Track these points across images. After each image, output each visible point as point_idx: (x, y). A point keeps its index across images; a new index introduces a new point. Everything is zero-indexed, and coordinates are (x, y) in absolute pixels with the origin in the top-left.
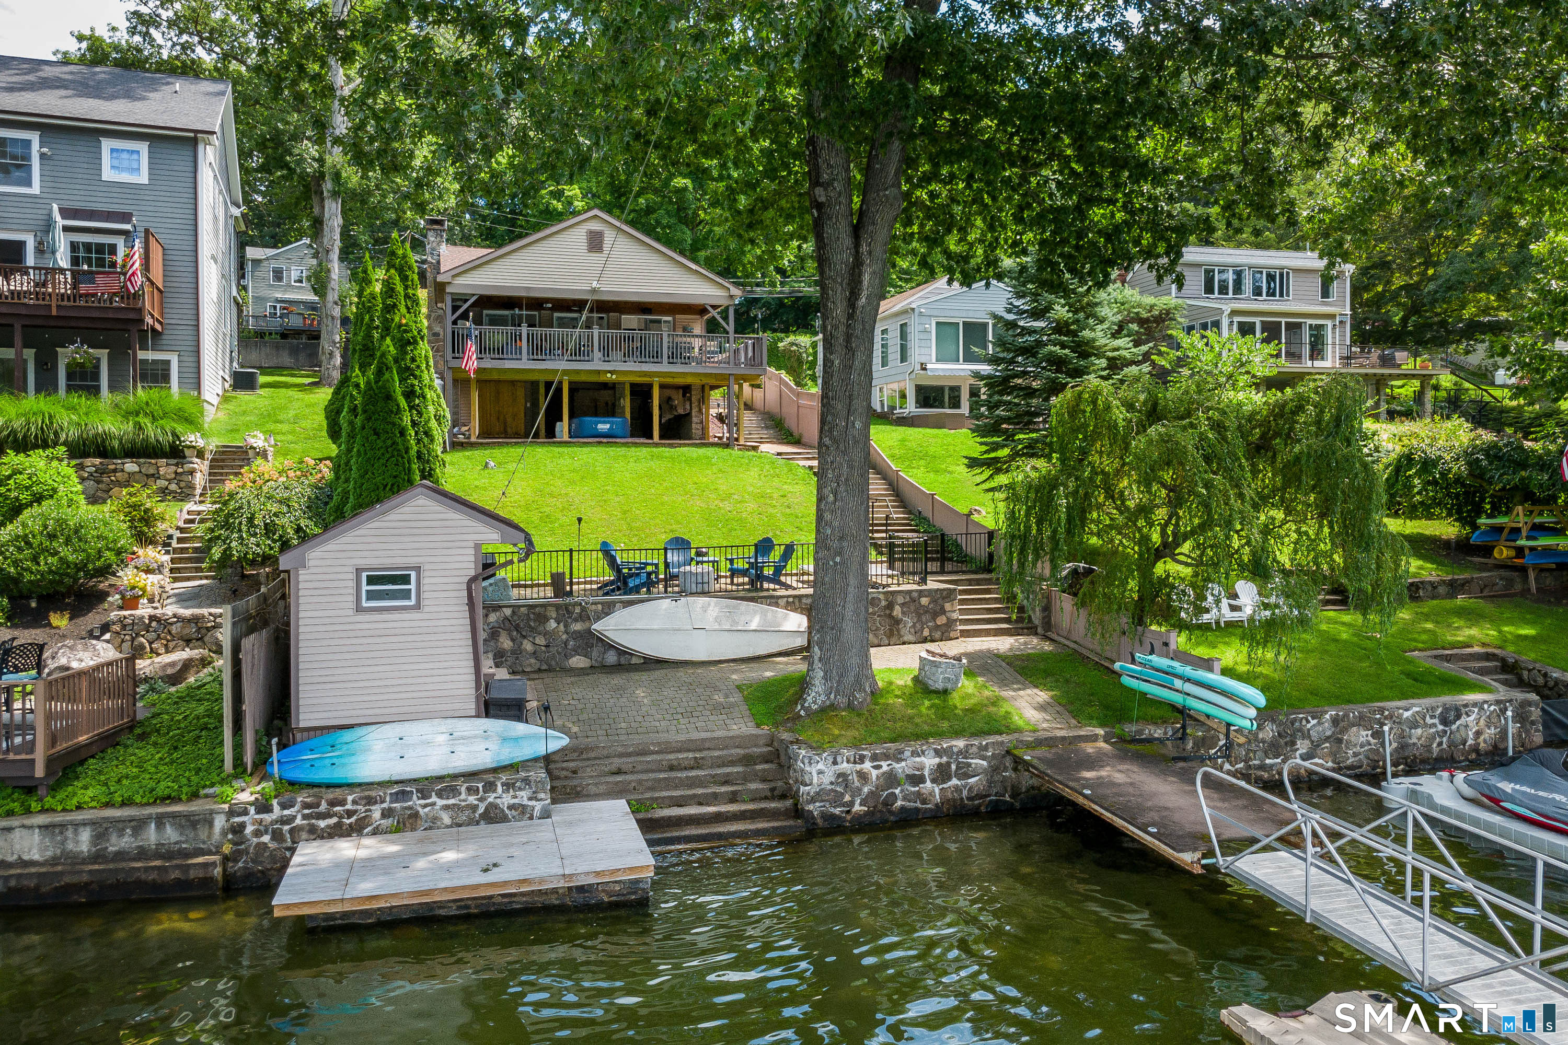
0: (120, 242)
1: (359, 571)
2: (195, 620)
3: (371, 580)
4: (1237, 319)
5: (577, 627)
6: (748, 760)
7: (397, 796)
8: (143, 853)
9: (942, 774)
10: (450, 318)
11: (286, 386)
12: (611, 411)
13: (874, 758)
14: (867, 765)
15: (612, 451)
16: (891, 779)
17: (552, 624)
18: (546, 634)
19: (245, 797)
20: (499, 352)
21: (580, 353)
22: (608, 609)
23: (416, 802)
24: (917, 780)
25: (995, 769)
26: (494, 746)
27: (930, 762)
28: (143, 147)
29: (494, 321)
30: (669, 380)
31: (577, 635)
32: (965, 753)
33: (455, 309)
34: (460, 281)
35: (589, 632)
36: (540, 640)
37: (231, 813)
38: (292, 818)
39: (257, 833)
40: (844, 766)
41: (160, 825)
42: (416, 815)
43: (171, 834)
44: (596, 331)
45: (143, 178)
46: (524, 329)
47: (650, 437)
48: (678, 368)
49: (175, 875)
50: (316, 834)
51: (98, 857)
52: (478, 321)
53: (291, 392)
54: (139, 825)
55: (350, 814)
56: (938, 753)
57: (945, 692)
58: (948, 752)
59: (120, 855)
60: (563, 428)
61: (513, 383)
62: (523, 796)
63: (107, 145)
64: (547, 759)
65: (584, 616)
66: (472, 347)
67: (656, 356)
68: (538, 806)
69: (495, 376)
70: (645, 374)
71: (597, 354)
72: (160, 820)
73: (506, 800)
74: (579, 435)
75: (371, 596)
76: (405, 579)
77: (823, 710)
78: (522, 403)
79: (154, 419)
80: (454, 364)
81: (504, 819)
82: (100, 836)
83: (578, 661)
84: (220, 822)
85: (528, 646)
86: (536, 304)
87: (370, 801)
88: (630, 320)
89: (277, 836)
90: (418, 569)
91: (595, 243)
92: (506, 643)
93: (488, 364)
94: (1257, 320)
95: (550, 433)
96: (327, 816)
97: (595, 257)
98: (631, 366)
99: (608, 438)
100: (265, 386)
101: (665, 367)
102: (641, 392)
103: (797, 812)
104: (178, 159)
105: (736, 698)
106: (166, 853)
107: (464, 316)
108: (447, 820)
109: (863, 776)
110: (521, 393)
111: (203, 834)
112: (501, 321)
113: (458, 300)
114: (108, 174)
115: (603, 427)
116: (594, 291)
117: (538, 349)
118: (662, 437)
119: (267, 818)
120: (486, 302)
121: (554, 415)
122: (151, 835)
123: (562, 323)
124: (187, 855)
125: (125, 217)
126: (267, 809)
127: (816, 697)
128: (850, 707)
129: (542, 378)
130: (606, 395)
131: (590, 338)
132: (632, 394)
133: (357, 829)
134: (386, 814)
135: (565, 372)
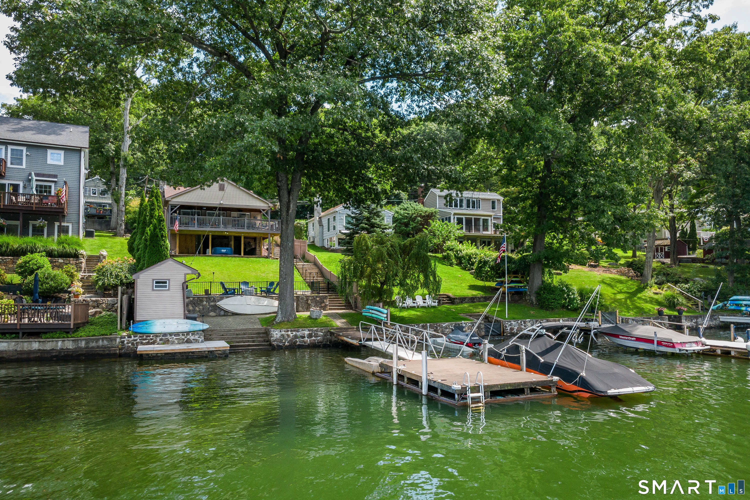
0: (53, 185)
1: (153, 280)
2: (96, 301)
3: (157, 283)
4: (456, 216)
5: (212, 304)
6: (259, 333)
7: (163, 336)
8: (98, 347)
9: (310, 336)
10: (170, 212)
11: (103, 236)
12: (227, 245)
13: (291, 331)
14: (289, 333)
15: (226, 258)
16: (296, 336)
17: (205, 303)
18: (203, 305)
19: (125, 334)
20: (187, 224)
21: (215, 225)
22: (222, 299)
23: (169, 337)
24: (303, 337)
25: (325, 335)
26: (189, 326)
27: (307, 332)
28: (62, 152)
29: (185, 214)
30: (247, 235)
31: (212, 306)
32: (317, 331)
33: (172, 209)
34: (174, 200)
35: (216, 305)
36: (201, 307)
37: (121, 338)
38: (136, 340)
39: (128, 343)
40: (283, 333)
41: (103, 341)
42: (168, 340)
43: (106, 343)
44: (221, 218)
45: (62, 163)
46: (196, 217)
47: (240, 254)
48: (251, 231)
49: (107, 352)
50: (142, 344)
51: (87, 348)
52: (179, 214)
53: (106, 238)
54: (97, 340)
55: (151, 339)
56: (309, 330)
57: (316, 319)
58: (312, 330)
59: (93, 347)
60: (209, 251)
61: (191, 235)
62: (197, 337)
63: (49, 151)
64: (203, 331)
65: (214, 301)
66: (177, 223)
67: (243, 227)
68: (200, 340)
69: (185, 233)
70: (239, 233)
71: (222, 226)
72: (103, 339)
73: (192, 338)
74: (214, 253)
75: (156, 286)
76: (166, 282)
77: (280, 322)
78: (194, 243)
79: (69, 245)
80: (171, 228)
81: (191, 342)
82: (87, 343)
83: (212, 314)
84: (118, 340)
85: (197, 309)
86: (200, 208)
87: (157, 336)
88: (234, 214)
89: (133, 344)
90: (169, 280)
91: (222, 188)
92: (191, 308)
93: (183, 228)
94: (464, 217)
95: (205, 253)
96: (146, 339)
97: (221, 193)
98: (234, 230)
99: (225, 254)
100: (97, 236)
101: (246, 230)
102: (237, 239)
103: (271, 345)
104: (74, 157)
105: (258, 320)
106: (104, 347)
107: (175, 212)
108: (176, 342)
109: (288, 336)
110: (194, 239)
111: (114, 343)
112: (187, 214)
113: (173, 207)
114: (49, 161)
115: (224, 251)
116: (220, 204)
117: (201, 223)
118: (245, 254)
119: (130, 339)
120: (183, 207)
121: (206, 246)
122: (100, 343)
123: (210, 215)
124: (109, 348)
125: (55, 176)
126: (131, 337)
127: (279, 319)
128: (288, 321)
129: (202, 233)
130: (225, 241)
131: (219, 220)
132: (235, 241)
133: (153, 343)
134: (161, 340)
135: (210, 232)
